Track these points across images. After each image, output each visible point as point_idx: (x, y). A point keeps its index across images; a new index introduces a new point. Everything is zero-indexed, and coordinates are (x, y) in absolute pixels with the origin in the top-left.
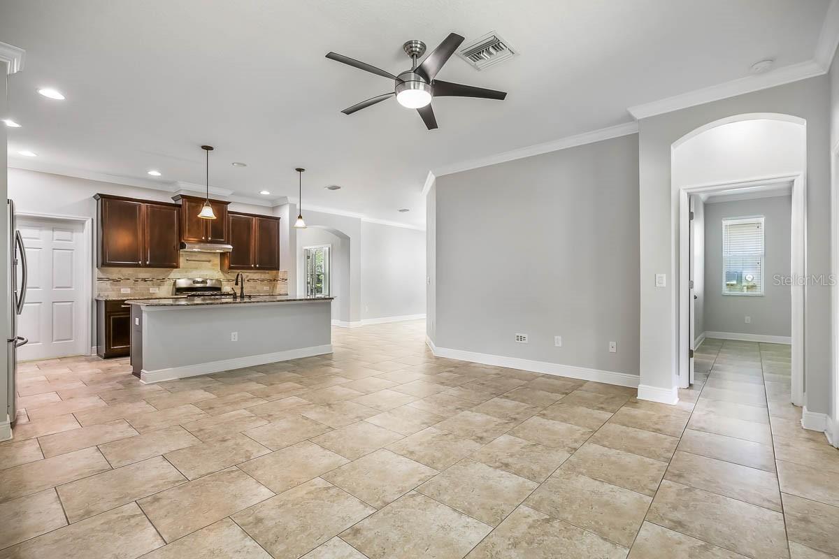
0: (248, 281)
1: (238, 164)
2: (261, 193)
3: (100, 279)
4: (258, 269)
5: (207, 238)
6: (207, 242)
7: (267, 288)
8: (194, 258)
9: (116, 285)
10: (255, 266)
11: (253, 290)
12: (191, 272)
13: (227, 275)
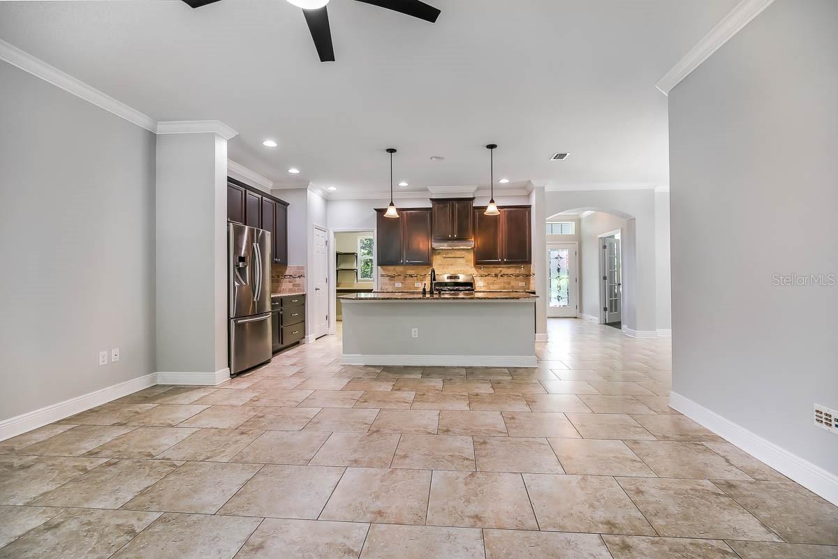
0: (501, 276)
1: (436, 158)
2: (500, 182)
3: (382, 276)
4: (506, 263)
5: (453, 235)
6: (452, 239)
7: (522, 284)
8: (449, 256)
9: (392, 280)
10: (502, 260)
11: (507, 286)
12: (447, 268)
13: (480, 270)
